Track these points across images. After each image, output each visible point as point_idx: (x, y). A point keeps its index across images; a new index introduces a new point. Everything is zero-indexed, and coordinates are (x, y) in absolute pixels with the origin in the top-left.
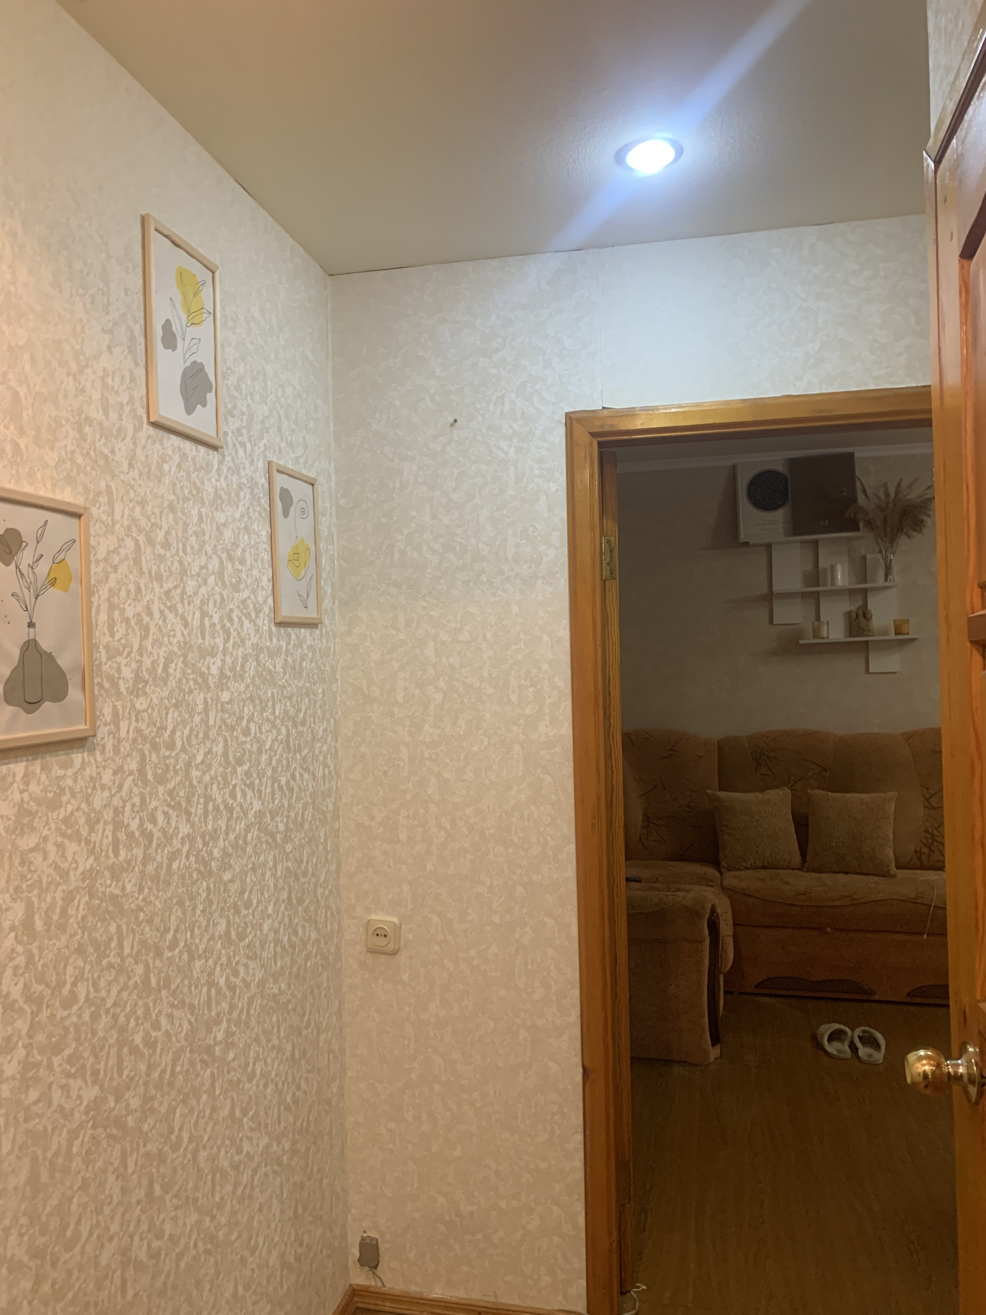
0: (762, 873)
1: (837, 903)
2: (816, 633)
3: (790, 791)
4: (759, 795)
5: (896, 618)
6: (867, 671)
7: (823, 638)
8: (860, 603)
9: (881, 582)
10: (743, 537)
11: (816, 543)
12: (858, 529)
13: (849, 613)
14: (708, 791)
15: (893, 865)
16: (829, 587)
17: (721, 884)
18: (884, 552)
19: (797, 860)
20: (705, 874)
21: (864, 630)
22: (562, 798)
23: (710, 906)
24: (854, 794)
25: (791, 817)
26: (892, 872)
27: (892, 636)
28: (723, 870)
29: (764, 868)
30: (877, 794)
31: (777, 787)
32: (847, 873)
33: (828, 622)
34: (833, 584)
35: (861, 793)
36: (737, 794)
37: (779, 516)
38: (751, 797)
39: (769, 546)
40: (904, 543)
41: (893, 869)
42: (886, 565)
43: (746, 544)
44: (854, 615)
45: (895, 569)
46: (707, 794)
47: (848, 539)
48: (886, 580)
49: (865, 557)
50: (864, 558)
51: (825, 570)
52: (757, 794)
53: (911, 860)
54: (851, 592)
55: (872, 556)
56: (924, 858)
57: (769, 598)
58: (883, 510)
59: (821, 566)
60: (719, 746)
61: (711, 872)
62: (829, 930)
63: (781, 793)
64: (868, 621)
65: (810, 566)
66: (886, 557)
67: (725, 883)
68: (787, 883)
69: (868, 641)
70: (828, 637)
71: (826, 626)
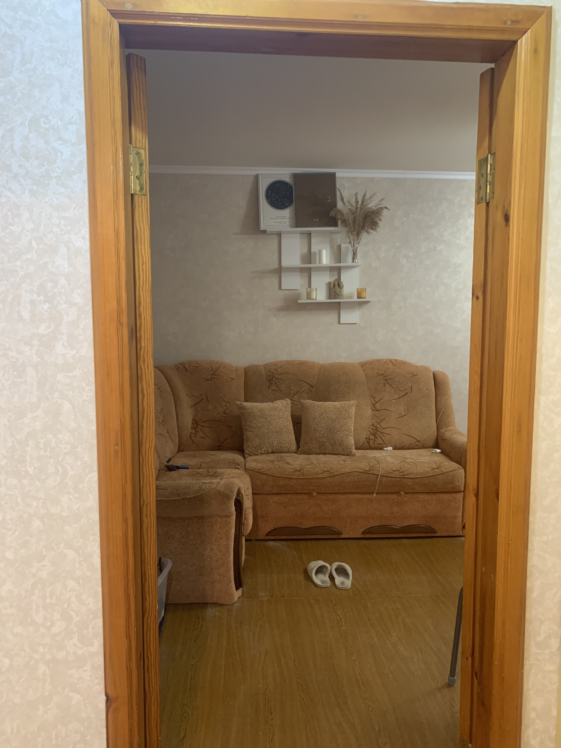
0: (272, 457)
1: (320, 476)
2: (309, 296)
3: (290, 401)
4: (270, 404)
5: (358, 288)
6: (339, 322)
7: (313, 299)
8: (336, 277)
9: (349, 262)
10: (262, 227)
11: (309, 234)
12: (336, 225)
13: (329, 284)
14: (237, 402)
15: (354, 448)
16: (317, 265)
17: (245, 466)
18: (352, 242)
19: (294, 447)
20: (234, 459)
21: (338, 295)
22: (82, 425)
23: (236, 490)
24: (330, 402)
25: (290, 419)
26: (353, 453)
27: (355, 299)
28: (246, 455)
29: (273, 453)
30: (345, 402)
31: (283, 398)
32: (325, 454)
33: (316, 289)
34: (320, 263)
35: (334, 402)
36: (256, 404)
37: (287, 213)
38: (266, 405)
39: (279, 234)
40: (365, 237)
41: (354, 451)
42: (353, 251)
43: (264, 232)
44: (332, 286)
45: (359, 255)
46: (237, 404)
47: (331, 232)
48: (353, 261)
49: (340, 245)
50: (339, 247)
51: (315, 253)
52: (270, 403)
53: (364, 443)
54: (331, 269)
55: (345, 245)
56: (371, 442)
57: (279, 271)
58: (353, 213)
59: (313, 250)
60: (245, 372)
61: (238, 457)
62: (315, 494)
63: (284, 402)
64: (341, 289)
65: (305, 250)
66: (354, 246)
67: (247, 466)
68: (288, 463)
69: (340, 302)
70: (316, 299)
71: (315, 292)
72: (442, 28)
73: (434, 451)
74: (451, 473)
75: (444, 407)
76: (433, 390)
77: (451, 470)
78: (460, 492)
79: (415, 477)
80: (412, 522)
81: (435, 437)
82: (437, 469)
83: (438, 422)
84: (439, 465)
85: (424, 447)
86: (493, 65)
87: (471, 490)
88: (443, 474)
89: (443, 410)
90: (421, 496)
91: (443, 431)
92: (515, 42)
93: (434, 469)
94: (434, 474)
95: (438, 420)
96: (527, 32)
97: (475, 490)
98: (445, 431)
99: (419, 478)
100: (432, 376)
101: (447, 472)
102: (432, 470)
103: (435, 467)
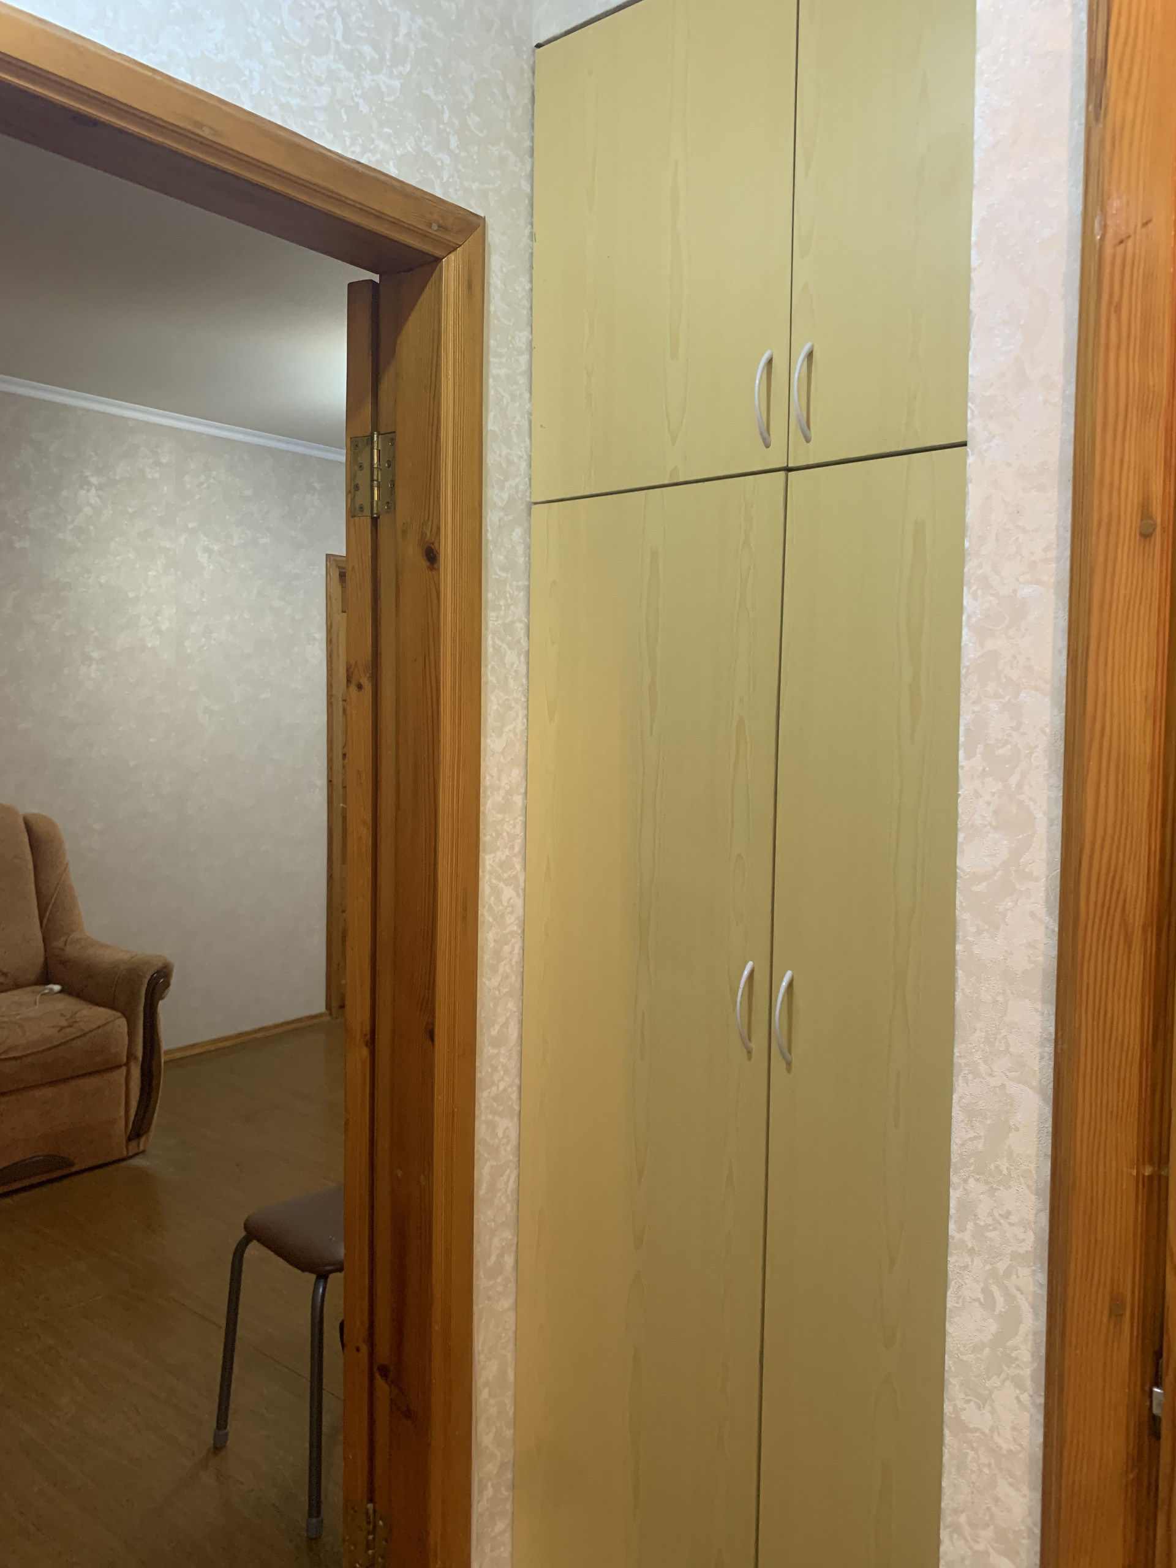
72: (340, 200)
73: (47, 991)
74: (100, 1031)
75: (57, 892)
76: (29, 857)
77: (99, 1023)
78: (119, 1067)
79: (23, 1053)
80: (17, 1156)
81: (42, 959)
82: (70, 1026)
83: (44, 925)
84: (71, 1017)
85: (17, 986)
86: (376, 278)
87: (358, 1037)
88: (85, 1035)
89: (55, 899)
90: (37, 1093)
91: (59, 943)
92: (438, 260)
93: (62, 1028)
94: (65, 1040)
95: (45, 921)
96: (455, 249)
97: (365, 1035)
98: (65, 943)
99: (32, 1054)
100: (23, 826)
101: (91, 1031)
102: (59, 1031)
103: (65, 1024)
